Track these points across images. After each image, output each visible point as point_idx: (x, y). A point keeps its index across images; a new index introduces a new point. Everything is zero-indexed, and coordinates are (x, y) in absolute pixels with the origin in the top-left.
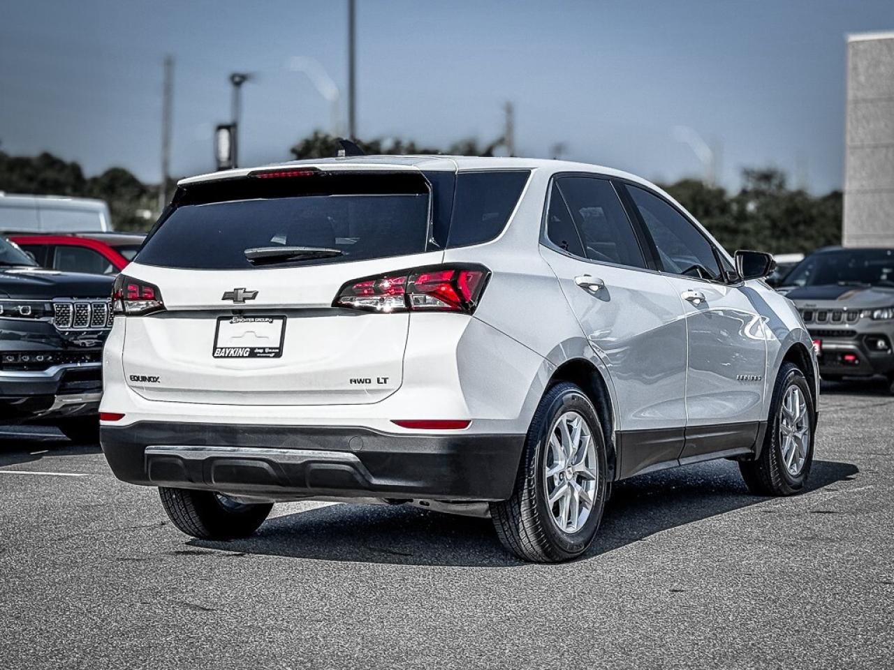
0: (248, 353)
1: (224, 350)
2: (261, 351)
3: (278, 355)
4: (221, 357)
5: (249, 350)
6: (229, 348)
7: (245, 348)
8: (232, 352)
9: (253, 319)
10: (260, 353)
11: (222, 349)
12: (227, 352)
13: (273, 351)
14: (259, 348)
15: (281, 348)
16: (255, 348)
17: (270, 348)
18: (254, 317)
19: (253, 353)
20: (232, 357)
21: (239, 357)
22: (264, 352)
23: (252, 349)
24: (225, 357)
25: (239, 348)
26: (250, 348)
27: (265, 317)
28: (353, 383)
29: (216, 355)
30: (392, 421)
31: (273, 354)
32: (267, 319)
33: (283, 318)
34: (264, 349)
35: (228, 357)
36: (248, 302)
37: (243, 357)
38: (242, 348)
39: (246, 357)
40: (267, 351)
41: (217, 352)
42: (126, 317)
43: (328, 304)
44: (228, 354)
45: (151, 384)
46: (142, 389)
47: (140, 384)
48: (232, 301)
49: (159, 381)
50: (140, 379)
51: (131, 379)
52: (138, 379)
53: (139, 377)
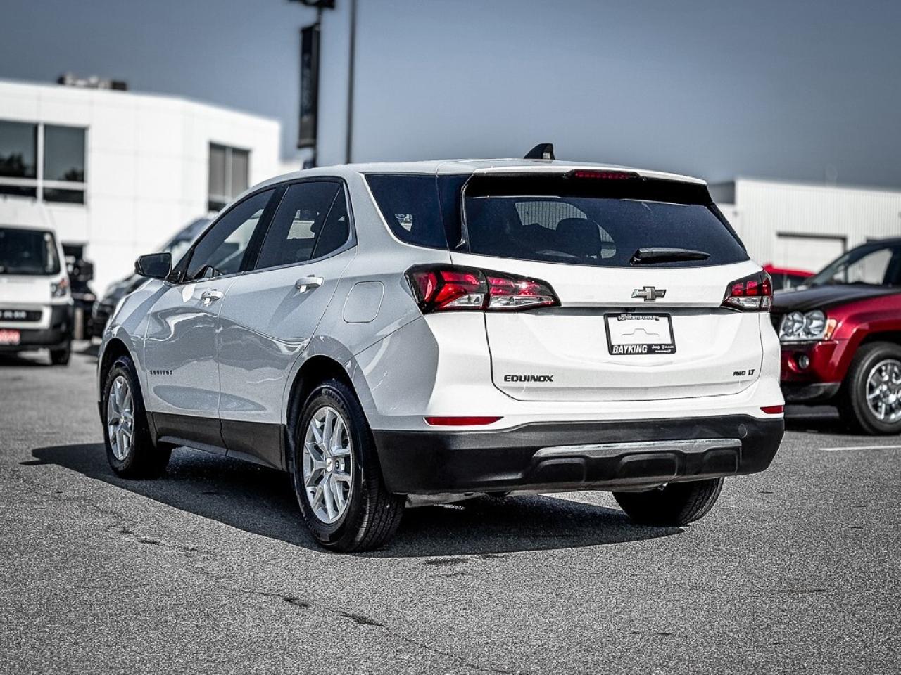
0: (646, 350)
1: (621, 347)
2: (658, 347)
3: (674, 351)
4: (621, 354)
5: (646, 346)
6: (626, 345)
7: (643, 345)
8: (630, 349)
9: (641, 317)
10: (657, 349)
11: (619, 346)
12: (625, 349)
13: (669, 347)
14: (656, 345)
15: (673, 343)
16: (652, 345)
17: (665, 345)
18: (643, 315)
19: (651, 350)
20: (631, 354)
21: (638, 353)
22: (661, 349)
23: (649, 346)
24: (624, 354)
25: (636, 345)
26: (647, 345)
27: (652, 315)
29: (613, 352)
30: (761, 408)
31: (669, 351)
32: (654, 317)
33: (668, 316)
34: (660, 345)
35: (627, 354)
37: (642, 353)
38: (639, 345)
39: (645, 354)
40: (663, 347)
41: (614, 349)
42: (482, 313)
43: (717, 304)
44: (627, 350)
45: (538, 384)
46: (520, 389)
47: (518, 384)
48: (643, 299)
49: (551, 381)
50: (523, 379)
51: (506, 379)
52: (519, 379)
53: (521, 377)
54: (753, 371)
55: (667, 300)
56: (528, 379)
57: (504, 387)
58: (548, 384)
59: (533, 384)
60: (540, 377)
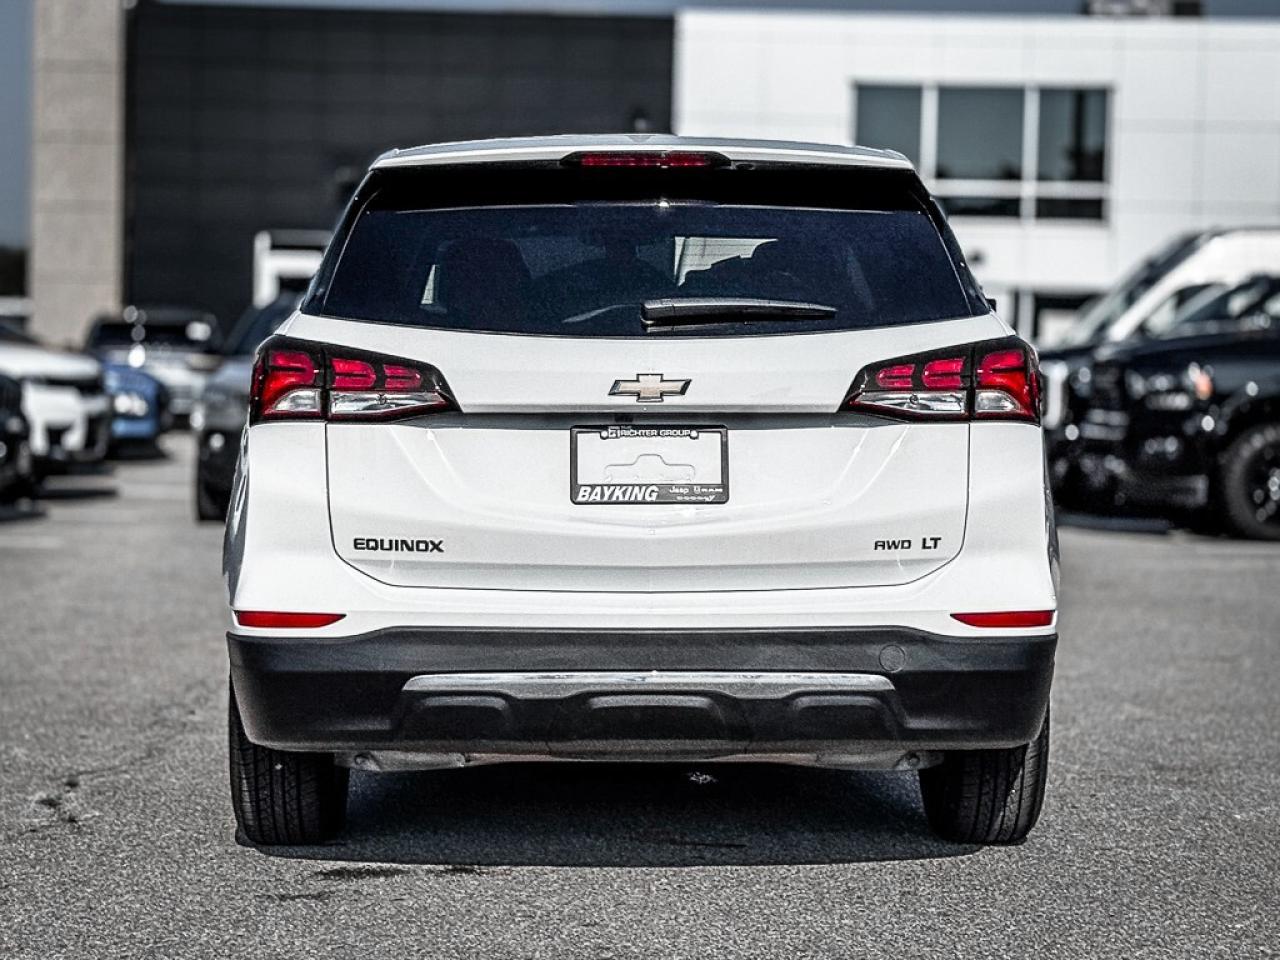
0: (655, 495)
1: (598, 489)
2: (685, 491)
3: (722, 498)
4: (594, 503)
5: (656, 489)
6: (609, 486)
7: (648, 486)
8: (618, 493)
10: (682, 495)
11: (593, 487)
12: (607, 493)
13: (710, 490)
14: (678, 486)
15: (725, 485)
16: (671, 486)
17: (702, 486)
18: (658, 428)
19: (666, 496)
20: (617, 503)
21: (635, 502)
22: (691, 494)
23: (664, 488)
24: (601, 503)
25: (633, 485)
26: (658, 486)
27: (680, 428)
28: (880, 548)
29: (580, 499)
30: (953, 616)
31: (711, 498)
32: (685, 432)
33: (721, 430)
34: (691, 486)
35: (609, 502)
36: (668, 400)
37: (643, 502)
38: (640, 486)
39: (651, 503)
40: (697, 490)
41: (581, 493)
42: (322, 425)
43: (833, 406)
44: (610, 496)
45: (415, 556)
46: (385, 564)
47: (379, 554)
48: (635, 398)
49: (440, 550)
50: (386, 545)
51: (356, 544)
52: (378, 545)
53: (382, 541)
54: (936, 540)
55: (692, 399)
56: (395, 545)
57: (355, 561)
58: (433, 556)
59: (404, 555)
60: (418, 542)
